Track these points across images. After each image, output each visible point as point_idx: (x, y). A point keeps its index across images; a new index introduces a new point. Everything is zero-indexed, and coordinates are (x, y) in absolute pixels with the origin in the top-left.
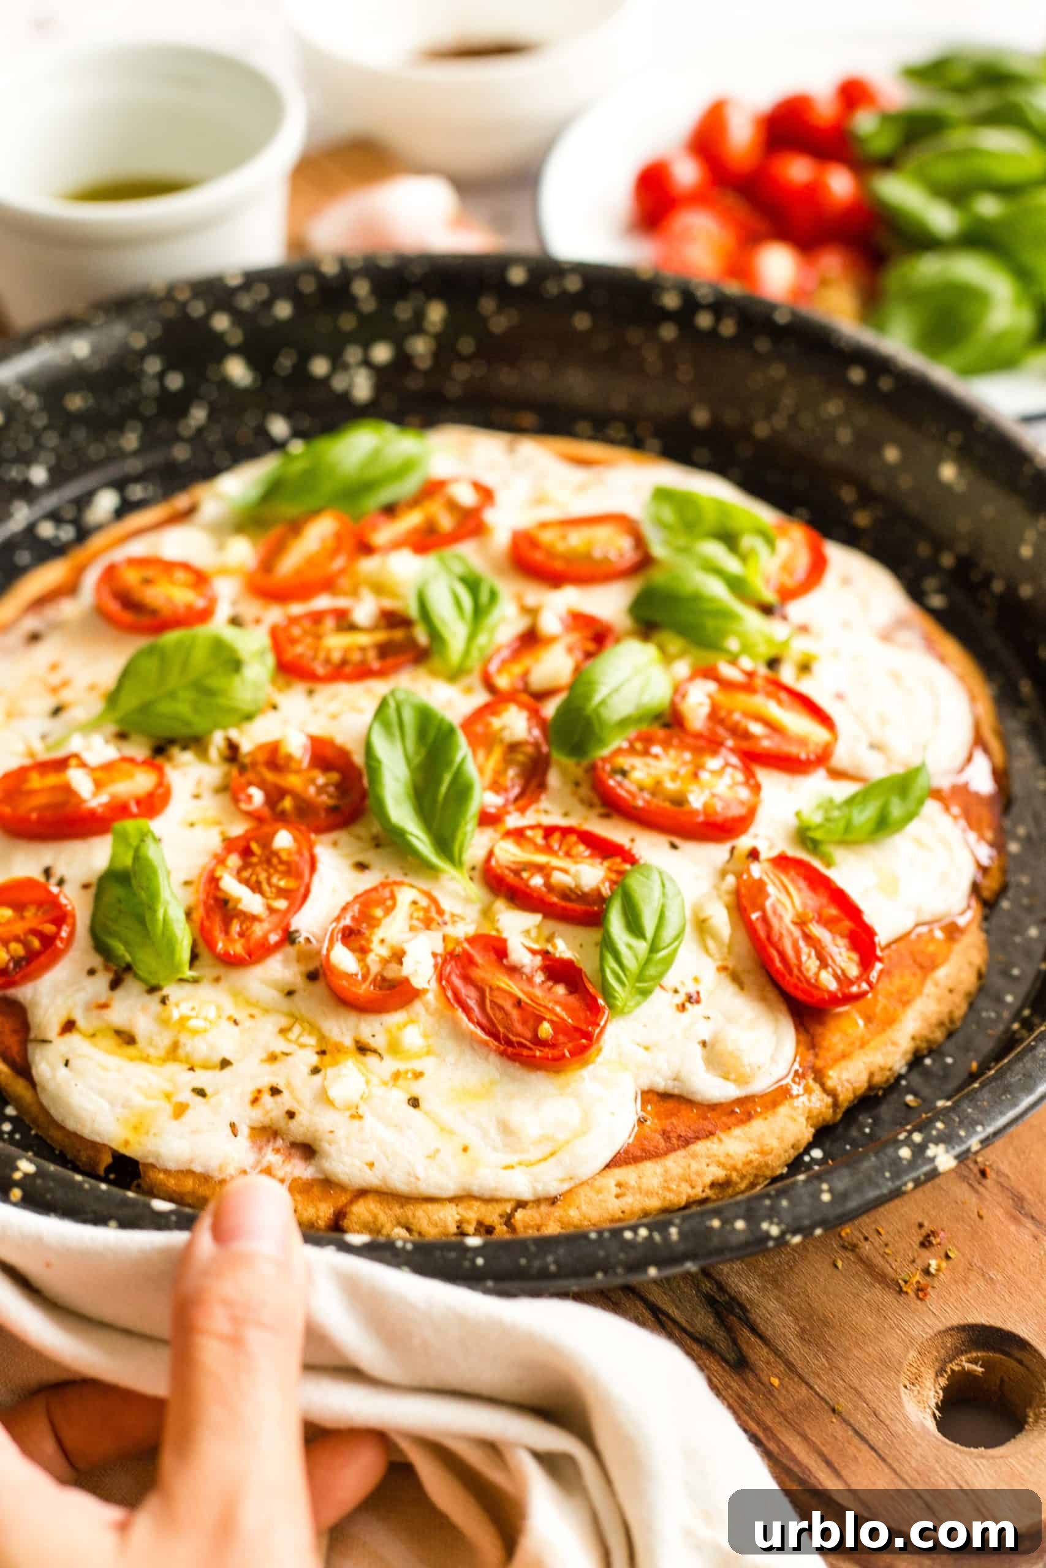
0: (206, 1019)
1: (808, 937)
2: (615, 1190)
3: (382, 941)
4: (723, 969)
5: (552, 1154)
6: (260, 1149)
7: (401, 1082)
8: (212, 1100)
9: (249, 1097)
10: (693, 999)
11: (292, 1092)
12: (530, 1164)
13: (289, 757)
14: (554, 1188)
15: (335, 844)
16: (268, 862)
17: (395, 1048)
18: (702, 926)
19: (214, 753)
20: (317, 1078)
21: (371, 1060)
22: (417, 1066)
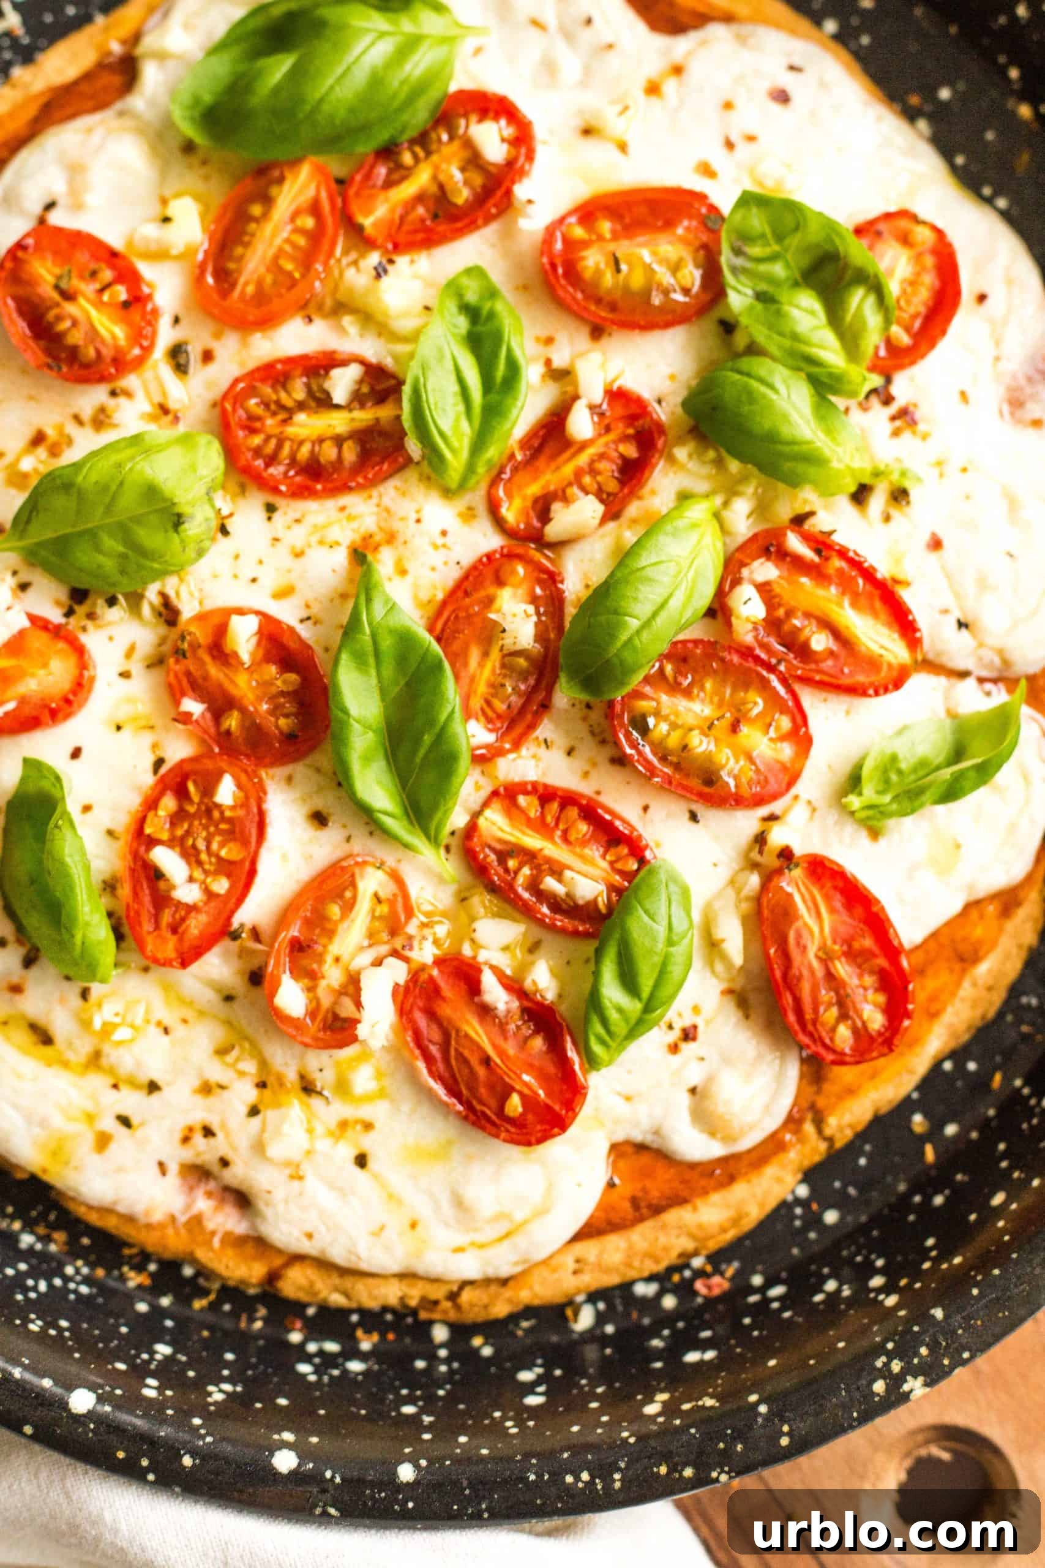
0: (132, 1026)
1: (830, 976)
2: (571, 1265)
3: (337, 960)
4: (730, 992)
5: (507, 1235)
6: (191, 1189)
7: (349, 1133)
8: (139, 1133)
9: (178, 1136)
10: (689, 1035)
11: (227, 1135)
12: (482, 1246)
13: (235, 655)
14: (505, 1271)
15: (289, 779)
16: (208, 812)
17: (343, 1087)
18: (713, 946)
19: (146, 610)
20: (256, 1121)
21: (315, 1102)
22: (365, 1112)
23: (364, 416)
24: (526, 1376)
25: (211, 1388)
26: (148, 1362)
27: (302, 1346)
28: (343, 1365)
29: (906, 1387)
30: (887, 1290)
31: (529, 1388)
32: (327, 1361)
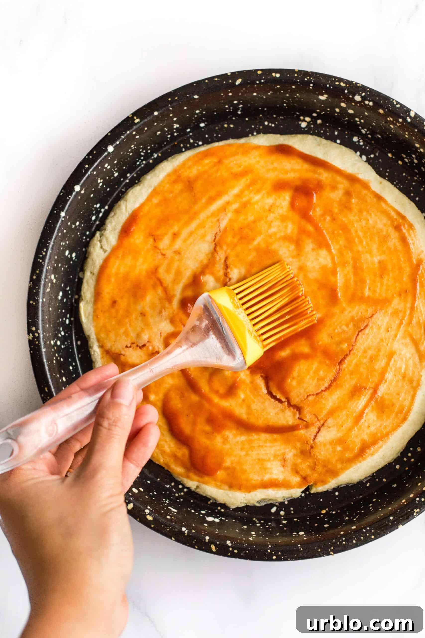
25: (102, 181)
27: (104, 208)
28: (95, 215)
29: (31, 335)
30: (55, 344)
31: (71, 253)
32: (98, 212)
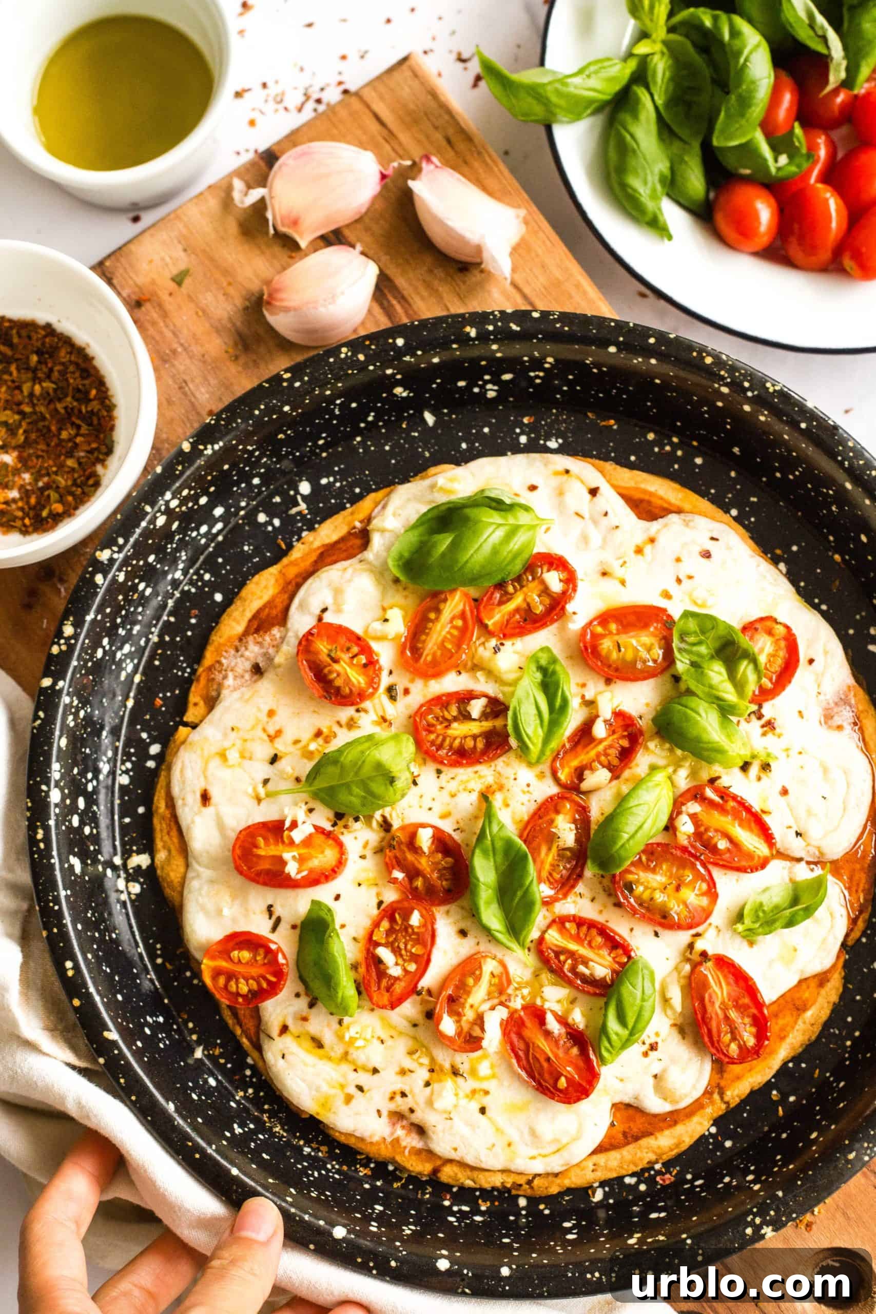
0: (365, 1039)
1: (727, 1018)
2: (592, 1167)
3: (472, 1006)
4: (675, 1025)
5: (558, 1151)
6: (394, 1124)
7: (477, 1096)
8: (368, 1095)
9: (388, 1096)
10: (653, 1047)
11: (413, 1097)
12: (545, 1156)
13: (421, 848)
14: (557, 1169)
15: (448, 912)
16: (406, 929)
17: (473, 1072)
18: (666, 1001)
19: (374, 824)
20: (429, 1089)
21: (460, 1080)
22: (485, 1085)
23: (487, 725)
24: (567, 1225)
25: (404, 1228)
26: (371, 1214)
27: (450, 1207)
28: (472, 1217)
29: (763, 1232)
30: (754, 1182)
31: (569, 1231)
32: (462, 1215)
